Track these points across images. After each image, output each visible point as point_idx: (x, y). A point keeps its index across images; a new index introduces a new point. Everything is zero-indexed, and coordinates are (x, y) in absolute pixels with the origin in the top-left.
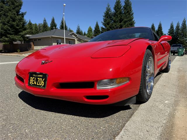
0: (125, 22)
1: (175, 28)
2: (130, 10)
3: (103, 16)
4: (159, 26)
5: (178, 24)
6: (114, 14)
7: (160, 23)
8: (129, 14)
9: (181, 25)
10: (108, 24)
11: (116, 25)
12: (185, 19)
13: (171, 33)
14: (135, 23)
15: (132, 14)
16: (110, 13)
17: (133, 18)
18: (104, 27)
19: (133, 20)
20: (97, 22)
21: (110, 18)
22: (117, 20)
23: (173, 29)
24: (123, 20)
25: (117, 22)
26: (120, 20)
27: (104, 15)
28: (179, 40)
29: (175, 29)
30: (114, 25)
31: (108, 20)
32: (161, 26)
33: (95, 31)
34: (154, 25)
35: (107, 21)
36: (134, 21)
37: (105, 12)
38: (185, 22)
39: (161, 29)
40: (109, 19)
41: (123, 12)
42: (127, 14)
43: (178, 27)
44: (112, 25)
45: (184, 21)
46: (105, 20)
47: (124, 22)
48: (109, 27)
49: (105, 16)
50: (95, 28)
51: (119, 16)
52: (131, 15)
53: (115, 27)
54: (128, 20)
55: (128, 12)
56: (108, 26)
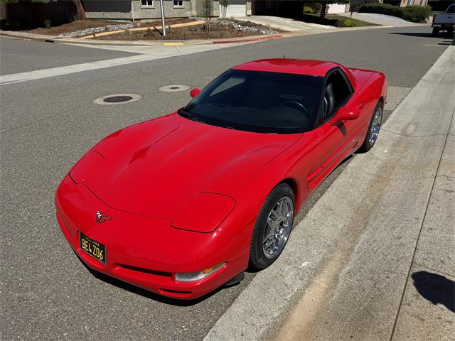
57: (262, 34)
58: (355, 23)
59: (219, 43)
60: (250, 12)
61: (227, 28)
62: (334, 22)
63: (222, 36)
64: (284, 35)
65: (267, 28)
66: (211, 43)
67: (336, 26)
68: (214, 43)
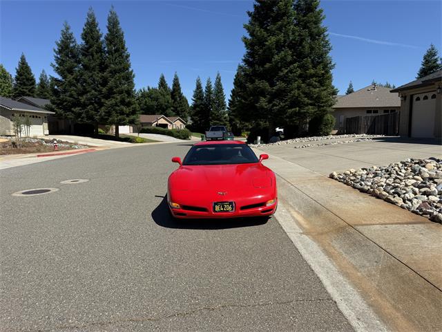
0: (114, 72)
1: (204, 89)
2: (123, 48)
3: (55, 50)
4: (174, 82)
5: (209, 82)
6: (82, 49)
7: (176, 76)
8: (121, 55)
9: (213, 85)
10: (70, 71)
11: (92, 76)
12: (218, 75)
13: (198, 99)
14: (134, 76)
15: (128, 56)
16: (71, 45)
17: (129, 66)
18: (60, 78)
19: (130, 70)
20: (23, 56)
21: (74, 56)
22: (92, 66)
23: (201, 91)
24: (107, 67)
25: (93, 69)
26: (100, 65)
27: (56, 48)
28: (213, 113)
29: (204, 91)
30: (86, 76)
31: (70, 62)
32: (178, 82)
33: (17, 79)
34: (166, 79)
35: (68, 65)
36: (132, 71)
37: (59, 42)
38: (220, 80)
39: (180, 89)
40: (73, 60)
41: (106, 49)
42: (117, 54)
43: (209, 87)
44: (82, 75)
45: (217, 78)
46: (61, 62)
47: (111, 72)
48: (74, 78)
49: (60, 52)
50: (18, 72)
51: (96, 56)
52: (125, 57)
53: (90, 81)
54: (120, 70)
55: (117, 51)
56: (70, 77)
57: (75, 148)
58: (143, 141)
59: (44, 156)
60: (47, 132)
61: (37, 144)
62: (127, 139)
63: (39, 151)
64: (97, 149)
65: (76, 144)
66: (35, 157)
67: (131, 142)
68: (38, 156)
